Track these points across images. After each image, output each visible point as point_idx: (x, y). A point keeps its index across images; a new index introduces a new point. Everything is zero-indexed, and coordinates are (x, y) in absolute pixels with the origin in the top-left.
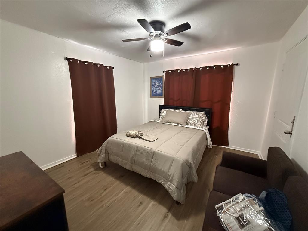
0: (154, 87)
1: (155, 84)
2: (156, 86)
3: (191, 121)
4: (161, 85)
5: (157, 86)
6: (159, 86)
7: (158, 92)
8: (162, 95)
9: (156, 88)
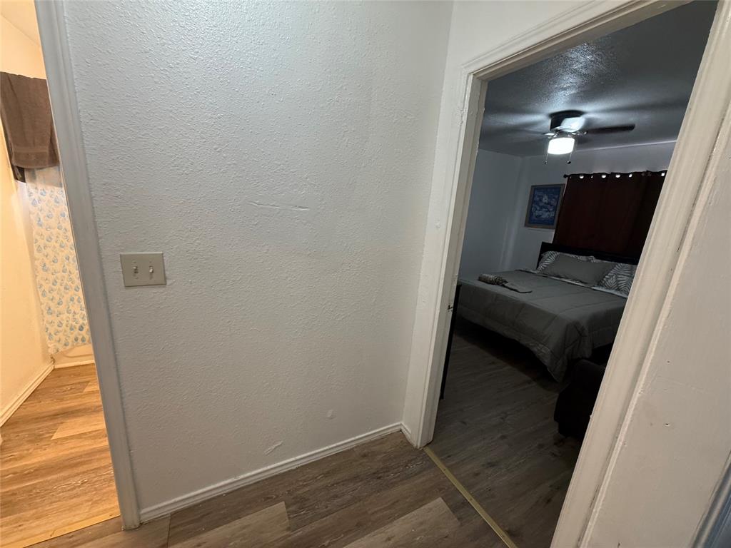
0: (538, 205)
1: (541, 200)
2: (541, 204)
3: (612, 281)
4: (553, 202)
5: (545, 203)
6: (549, 204)
7: (543, 217)
8: (553, 224)
9: (542, 208)
